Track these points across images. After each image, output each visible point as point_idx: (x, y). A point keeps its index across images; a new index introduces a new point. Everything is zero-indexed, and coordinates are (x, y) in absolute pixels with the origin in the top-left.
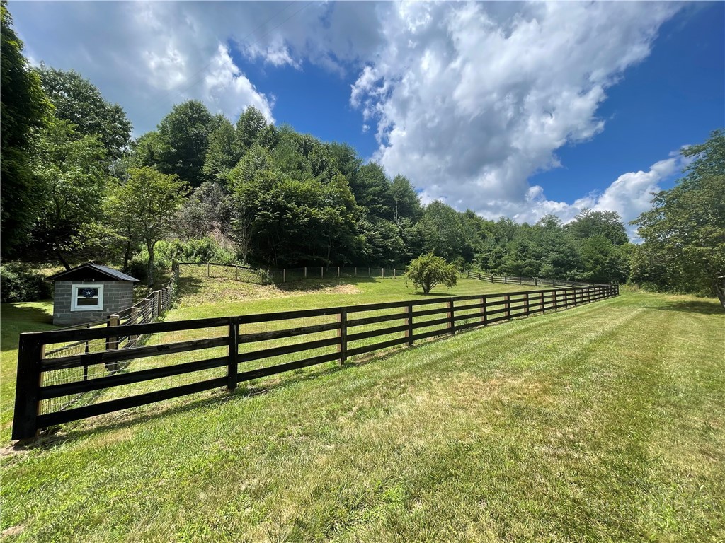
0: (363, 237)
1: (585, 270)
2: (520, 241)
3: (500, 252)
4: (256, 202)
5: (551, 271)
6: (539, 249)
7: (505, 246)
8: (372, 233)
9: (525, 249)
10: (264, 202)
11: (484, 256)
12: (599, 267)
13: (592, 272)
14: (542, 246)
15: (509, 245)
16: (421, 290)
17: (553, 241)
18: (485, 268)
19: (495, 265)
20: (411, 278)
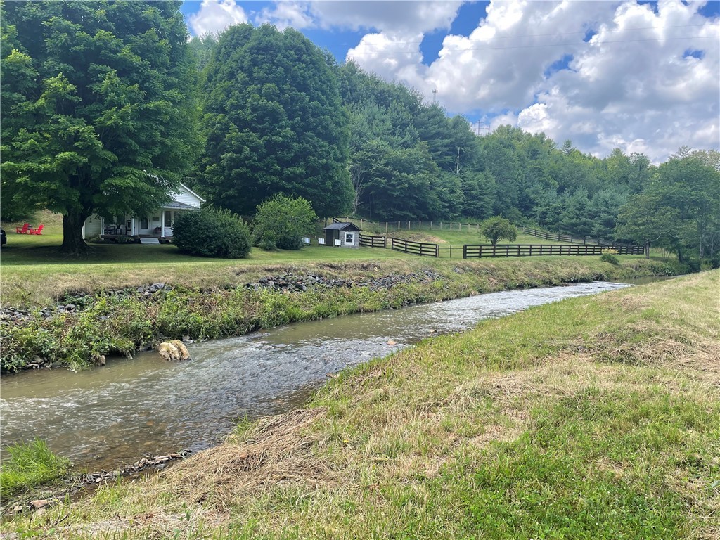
2: (579, 198)
3: (559, 208)
5: (601, 231)
6: (594, 209)
9: (582, 207)
10: (377, 170)
11: (543, 209)
15: (569, 201)
16: (490, 243)
18: (543, 224)
19: (553, 221)
20: (484, 234)
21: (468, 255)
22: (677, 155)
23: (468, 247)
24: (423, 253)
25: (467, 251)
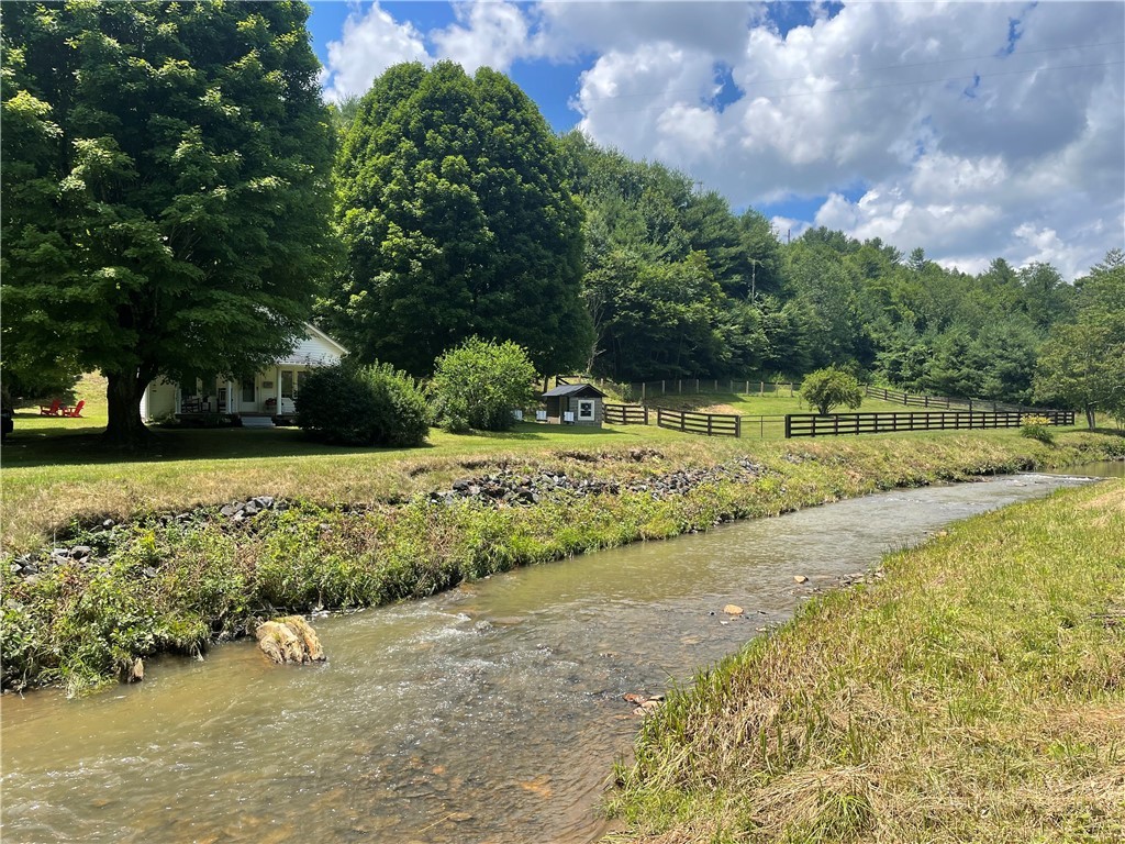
0: (717, 333)
2: (956, 337)
3: (922, 354)
5: (997, 389)
6: (982, 353)
7: (930, 342)
9: (962, 350)
10: (624, 299)
11: (894, 357)
14: (988, 347)
15: (937, 341)
18: (895, 379)
19: (913, 375)
20: (807, 398)
21: (793, 432)
22: (1105, 264)
23: (792, 419)
24: (713, 430)
25: (792, 425)
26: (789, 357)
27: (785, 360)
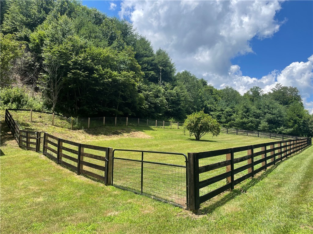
0: (141, 95)
1: (288, 127)
2: (245, 105)
3: (230, 112)
4: (69, 62)
5: (266, 127)
6: (258, 111)
7: (233, 107)
8: (147, 92)
9: (248, 111)
10: (75, 63)
11: (218, 114)
12: (296, 126)
13: (292, 129)
14: (260, 109)
15: (237, 107)
16: (194, 137)
17: (268, 106)
20: (188, 129)
26: (176, 111)
27: (175, 112)
